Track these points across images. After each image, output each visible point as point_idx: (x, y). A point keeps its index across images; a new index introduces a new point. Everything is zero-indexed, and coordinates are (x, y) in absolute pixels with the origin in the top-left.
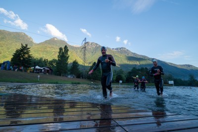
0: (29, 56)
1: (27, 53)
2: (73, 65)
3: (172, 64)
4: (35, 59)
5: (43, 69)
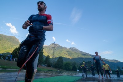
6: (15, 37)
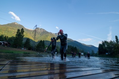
2: (26, 41)
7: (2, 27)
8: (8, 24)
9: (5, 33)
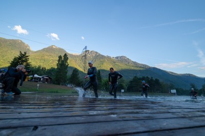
0: (28, 65)
1: (26, 61)
2: (73, 74)
3: (172, 73)
4: (33, 68)
5: (43, 77)
6: (21, 41)
7: (36, 54)
8: (44, 50)
9: (40, 62)
